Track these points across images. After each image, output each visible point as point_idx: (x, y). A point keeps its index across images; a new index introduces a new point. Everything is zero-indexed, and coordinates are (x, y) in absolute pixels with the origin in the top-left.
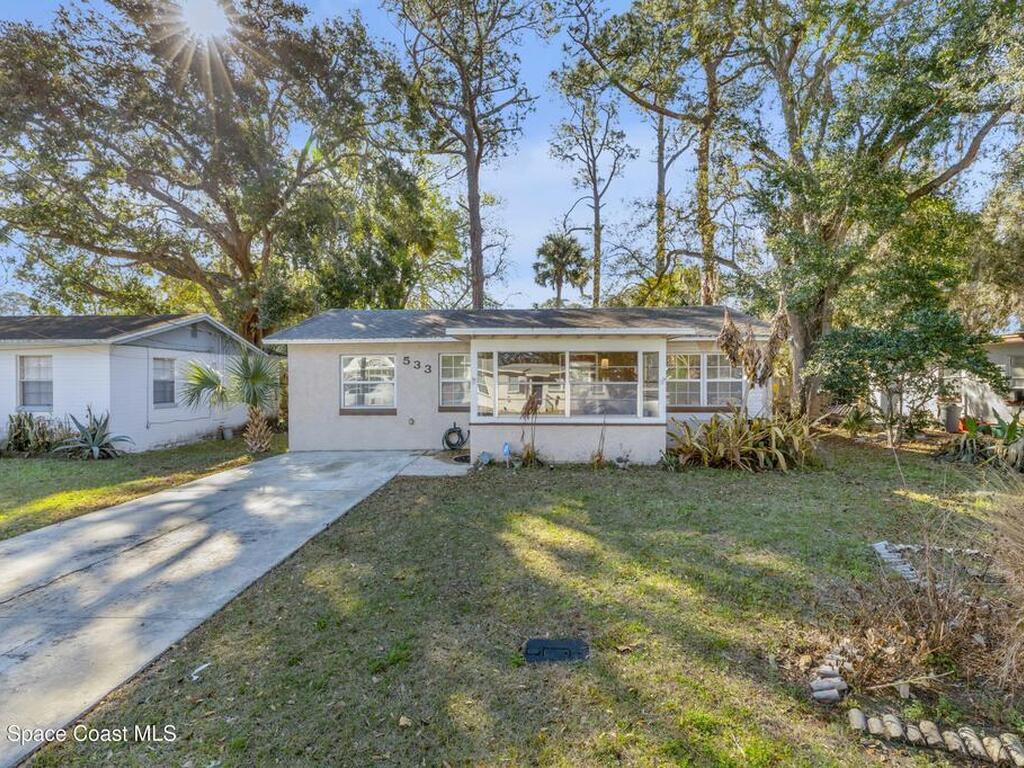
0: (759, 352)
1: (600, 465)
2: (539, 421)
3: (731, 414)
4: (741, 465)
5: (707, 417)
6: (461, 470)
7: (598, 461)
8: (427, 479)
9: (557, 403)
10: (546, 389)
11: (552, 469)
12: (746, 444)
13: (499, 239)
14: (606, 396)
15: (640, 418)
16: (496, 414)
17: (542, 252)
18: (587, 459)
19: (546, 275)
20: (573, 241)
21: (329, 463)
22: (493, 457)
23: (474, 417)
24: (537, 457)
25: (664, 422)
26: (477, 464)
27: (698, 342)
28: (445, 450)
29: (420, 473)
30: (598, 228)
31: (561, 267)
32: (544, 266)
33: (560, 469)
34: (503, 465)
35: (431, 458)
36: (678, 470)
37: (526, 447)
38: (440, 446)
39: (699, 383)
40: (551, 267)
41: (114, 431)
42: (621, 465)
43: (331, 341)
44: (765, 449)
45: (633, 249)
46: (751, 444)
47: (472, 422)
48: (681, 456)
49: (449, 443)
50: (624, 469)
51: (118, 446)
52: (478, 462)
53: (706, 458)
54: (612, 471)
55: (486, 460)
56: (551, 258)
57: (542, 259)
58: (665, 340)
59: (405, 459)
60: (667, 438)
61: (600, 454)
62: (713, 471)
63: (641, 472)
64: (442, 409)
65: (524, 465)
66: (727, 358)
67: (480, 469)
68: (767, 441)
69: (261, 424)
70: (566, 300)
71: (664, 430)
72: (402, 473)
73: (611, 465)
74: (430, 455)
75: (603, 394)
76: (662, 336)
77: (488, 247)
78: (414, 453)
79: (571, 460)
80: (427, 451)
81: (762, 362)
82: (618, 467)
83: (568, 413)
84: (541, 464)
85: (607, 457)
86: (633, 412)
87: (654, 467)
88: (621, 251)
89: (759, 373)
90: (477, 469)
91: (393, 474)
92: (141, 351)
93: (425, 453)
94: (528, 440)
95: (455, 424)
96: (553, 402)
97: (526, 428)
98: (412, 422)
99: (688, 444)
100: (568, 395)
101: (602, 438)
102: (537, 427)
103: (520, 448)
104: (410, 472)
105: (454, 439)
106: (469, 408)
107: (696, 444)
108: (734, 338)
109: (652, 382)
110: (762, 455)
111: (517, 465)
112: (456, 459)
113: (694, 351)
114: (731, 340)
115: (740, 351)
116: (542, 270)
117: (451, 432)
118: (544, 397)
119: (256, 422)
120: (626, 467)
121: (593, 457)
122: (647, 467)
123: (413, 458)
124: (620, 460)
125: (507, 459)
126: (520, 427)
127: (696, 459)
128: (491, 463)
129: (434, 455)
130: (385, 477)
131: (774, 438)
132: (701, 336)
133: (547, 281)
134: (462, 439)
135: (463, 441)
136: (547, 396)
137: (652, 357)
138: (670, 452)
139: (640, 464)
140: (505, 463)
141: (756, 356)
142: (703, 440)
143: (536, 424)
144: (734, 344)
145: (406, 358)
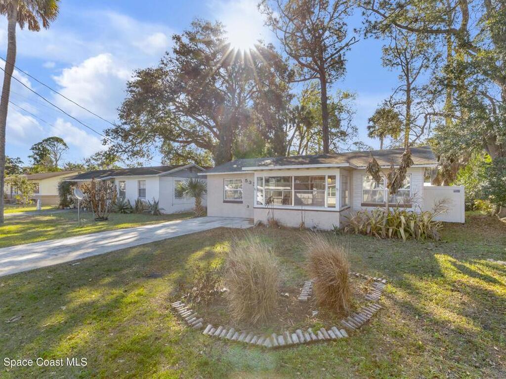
1: (302, 229)
4: (376, 235)
7: (301, 227)
11: (279, 229)
12: (382, 224)
15: (326, 208)
16: (264, 204)
18: (297, 226)
23: (256, 205)
25: (338, 210)
36: (342, 233)
37: (271, 219)
39: (383, 191)
41: (160, 206)
42: (313, 229)
46: (384, 224)
47: (255, 207)
48: (346, 228)
51: (162, 211)
52: (256, 224)
58: (339, 169)
60: (340, 218)
61: (303, 223)
71: (338, 214)
73: (309, 229)
82: (311, 230)
83: (293, 205)
85: (306, 226)
86: (323, 204)
90: (254, 226)
92: (170, 178)
98: (248, 207)
101: (303, 216)
102: (274, 210)
104: (228, 226)
110: (391, 230)
119: (198, 204)
120: (315, 231)
121: (299, 225)
124: (313, 227)
128: (260, 224)
143: (274, 209)
145: (246, 180)
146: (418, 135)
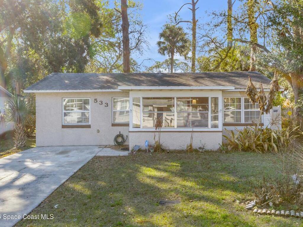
0: (265, 97)
1: (191, 150)
2: (162, 130)
3: (254, 127)
4: (256, 150)
5: (242, 128)
6: (126, 153)
7: (190, 149)
8: (111, 157)
9: (171, 122)
10: (165, 114)
11: (168, 152)
12: (259, 141)
13: (138, 28)
14: (199, 118)
15: (210, 129)
16: (142, 127)
17: (162, 35)
18: (185, 148)
19: (165, 49)
20: (180, 29)
21: (60, 151)
22: (140, 147)
23: (131, 129)
24: (161, 147)
25: (221, 130)
26: (133, 151)
27: (239, 91)
28: (115, 145)
29: (106, 155)
30: (194, 22)
31: (173, 44)
32: (164, 43)
33: (172, 152)
34: (145, 151)
35: (109, 149)
36: (227, 152)
37: (156, 142)
38: (112, 143)
39: (240, 112)
40: (167, 43)
42: (201, 150)
43: (58, 91)
44: (268, 143)
45: (213, 38)
46: (261, 140)
47: (130, 131)
48: (229, 147)
49: (117, 142)
50: (202, 152)
52: (133, 150)
53: (240, 147)
54: (196, 153)
55: (137, 149)
56: (167, 38)
57: (162, 40)
58: (221, 92)
59: (97, 149)
60: (222, 138)
61: (191, 146)
62: (243, 153)
63: (210, 154)
64: (113, 125)
65: (155, 151)
66: (250, 100)
67: (134, 153)
68: (269, 140)
69: (22, 133)
70: (177, 60)
71: (221, 134)
72: (97, 155)
73: (196, 151)
74: (109, 147)
75: (198, 117)
76: (220, 90)
77: (131, 32)
78: (100, 146)
79: (177, 149)
80: (107, 146)
81: (267, 101)
82: (199, 151)
83: (176, 127)
84: (163, 150)
85: (194, 147)
86: (207, 126)
87: (216, 152)
88: (206, 38)
89: (266, 107)
90: (133, 153)
91: (94, 155)
93: (106, 147)
94: (157, 139)
95: (120, 132)
96: (169, 121)
97: (156, 133)
98: (98, 131)
99: (233, 141)
100: (175, 118)
101: (192, 138)
103: (153, 143)
104: (101, 154)
105: (120, 140)
106: (129, 124)
107: (236, 141)
108: (253, 91)
109: (215, 111)
110: (266, 146)
111: (152, 151)
112: (121, 149)
113: (238, 96)
114: (251, 92)
115: (256, 97)
116: (162, 45)
117: (118, 136)
118: (164, 118)
119: (19, 132)
120: (203, 151)
121: (188, 147)
122: (213, 152)
123: (101, 149)
124: (200, 148)
125: (147, 148)
126: (153, 133)
127: (236, 147)
128: (139, 150)
129: (110, 147)
130: (91, 156)
131: (272, 138)
132: (240, 89)
133: (165, 52)
134: (124, 139)
135: (124, 141)
136: (166, 118)
137: (216, 100)
138: (224, 145)
139: (210, 150)
140: (146, 150)
141: (264, 99)
142: (239, 139)
143: (161, 132)
144: (253, 94)
145: (95, 99)
146: (223, 57)
